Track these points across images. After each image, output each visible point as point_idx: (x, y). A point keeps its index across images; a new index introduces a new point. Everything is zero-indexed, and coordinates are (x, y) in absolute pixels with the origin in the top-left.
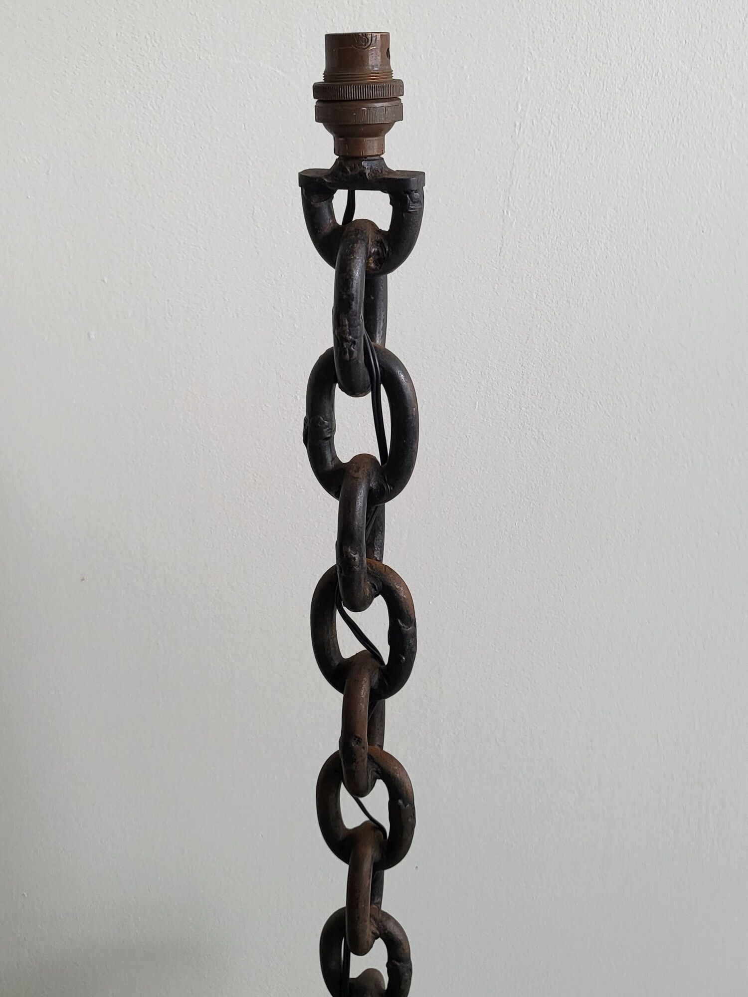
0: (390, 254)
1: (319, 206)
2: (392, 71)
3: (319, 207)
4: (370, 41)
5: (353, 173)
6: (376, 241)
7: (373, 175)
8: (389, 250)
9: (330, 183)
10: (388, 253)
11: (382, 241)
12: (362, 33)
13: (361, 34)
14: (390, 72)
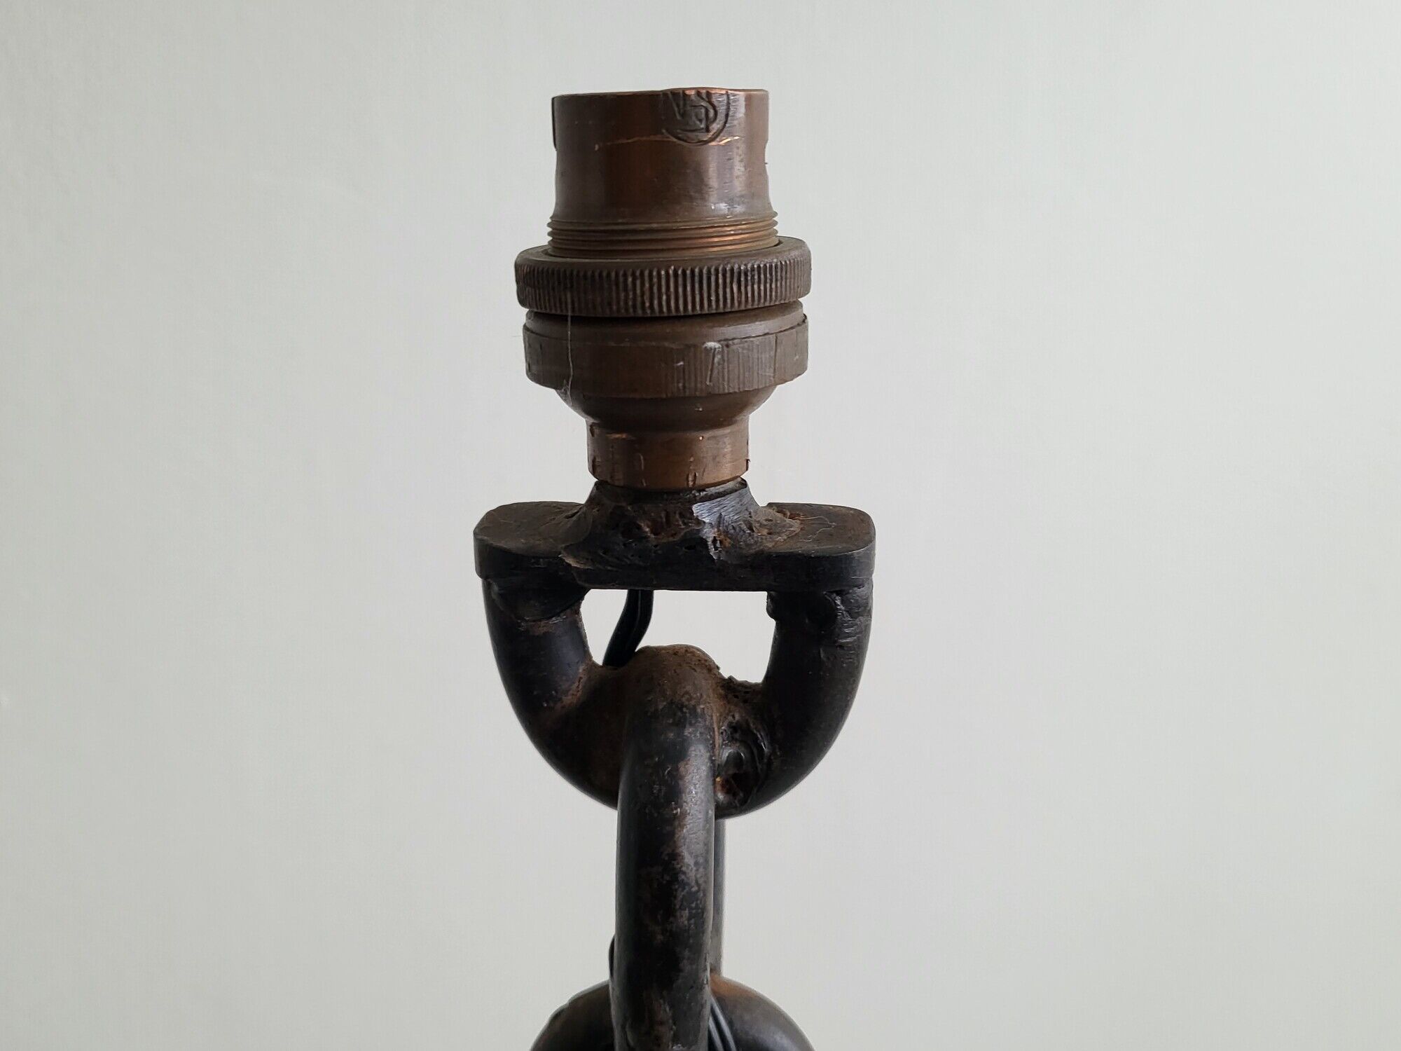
0: (776, 763)
1: (545, 629)
2: (776, 214)
3: (545, 634)
4: (721, 117)
5: (664, 539)
6: (730, 726)
7: (728, 543)
8: (773, 753)
9: (585, 571)
10: (770, 763)
11: (748, 725)
12: (698, 92)
13: (693, 92)
14: (768, 219)
